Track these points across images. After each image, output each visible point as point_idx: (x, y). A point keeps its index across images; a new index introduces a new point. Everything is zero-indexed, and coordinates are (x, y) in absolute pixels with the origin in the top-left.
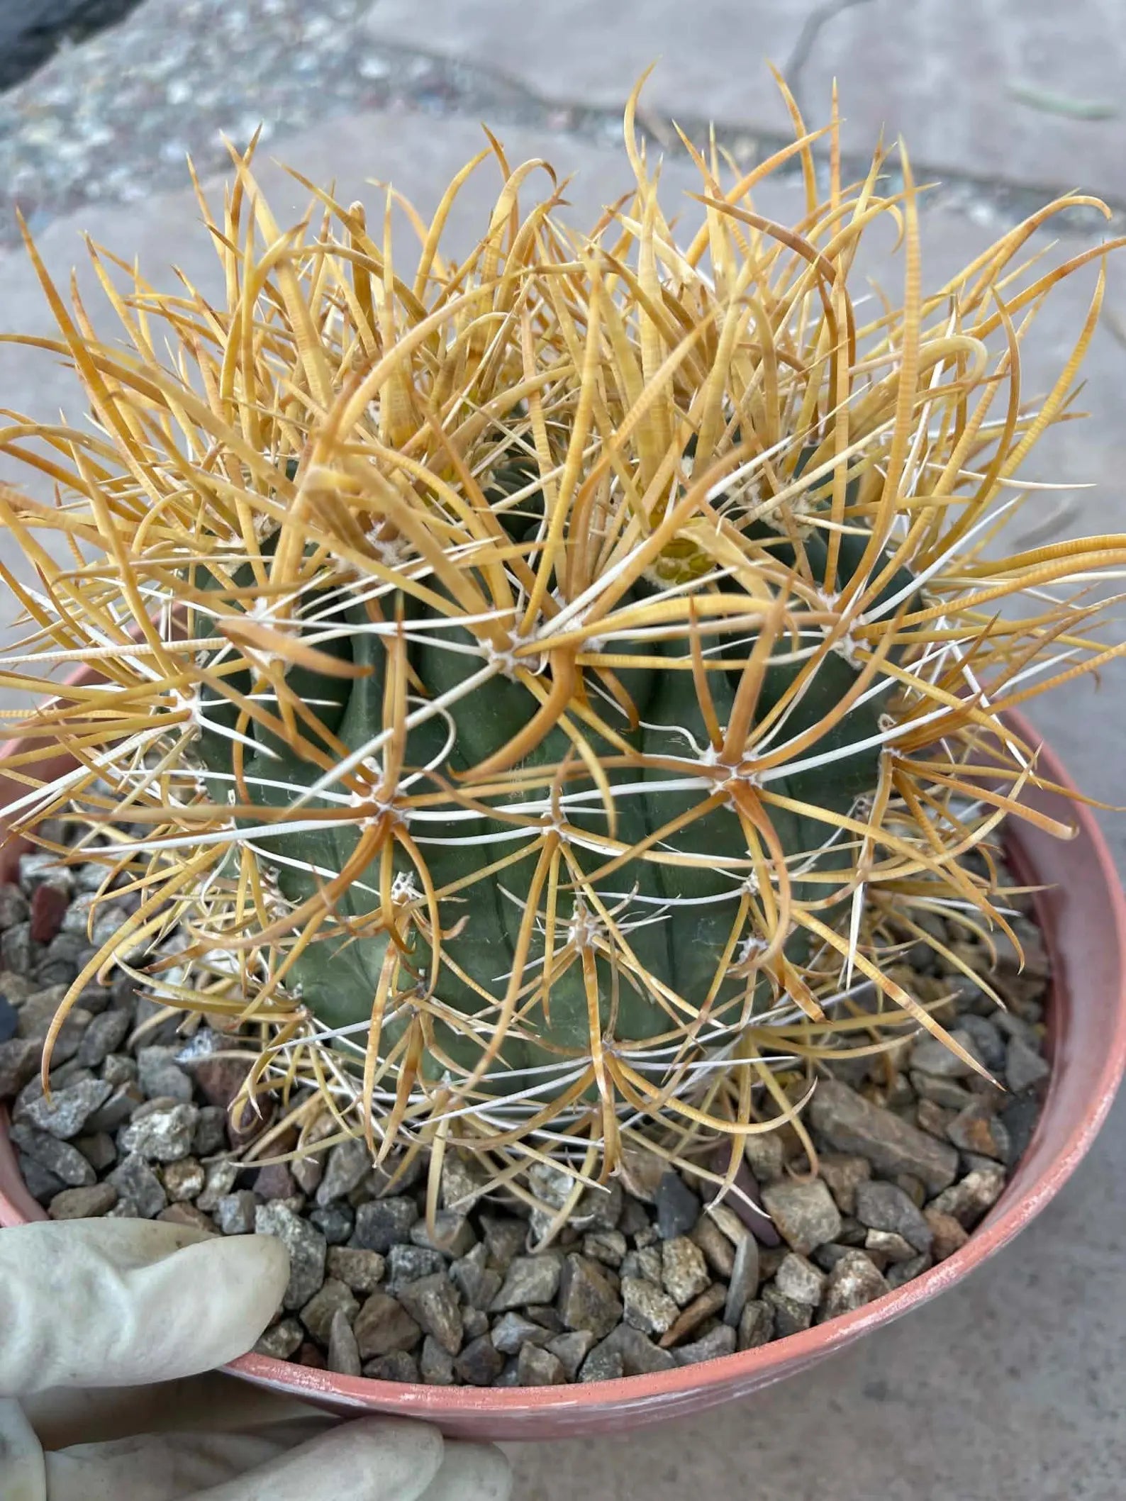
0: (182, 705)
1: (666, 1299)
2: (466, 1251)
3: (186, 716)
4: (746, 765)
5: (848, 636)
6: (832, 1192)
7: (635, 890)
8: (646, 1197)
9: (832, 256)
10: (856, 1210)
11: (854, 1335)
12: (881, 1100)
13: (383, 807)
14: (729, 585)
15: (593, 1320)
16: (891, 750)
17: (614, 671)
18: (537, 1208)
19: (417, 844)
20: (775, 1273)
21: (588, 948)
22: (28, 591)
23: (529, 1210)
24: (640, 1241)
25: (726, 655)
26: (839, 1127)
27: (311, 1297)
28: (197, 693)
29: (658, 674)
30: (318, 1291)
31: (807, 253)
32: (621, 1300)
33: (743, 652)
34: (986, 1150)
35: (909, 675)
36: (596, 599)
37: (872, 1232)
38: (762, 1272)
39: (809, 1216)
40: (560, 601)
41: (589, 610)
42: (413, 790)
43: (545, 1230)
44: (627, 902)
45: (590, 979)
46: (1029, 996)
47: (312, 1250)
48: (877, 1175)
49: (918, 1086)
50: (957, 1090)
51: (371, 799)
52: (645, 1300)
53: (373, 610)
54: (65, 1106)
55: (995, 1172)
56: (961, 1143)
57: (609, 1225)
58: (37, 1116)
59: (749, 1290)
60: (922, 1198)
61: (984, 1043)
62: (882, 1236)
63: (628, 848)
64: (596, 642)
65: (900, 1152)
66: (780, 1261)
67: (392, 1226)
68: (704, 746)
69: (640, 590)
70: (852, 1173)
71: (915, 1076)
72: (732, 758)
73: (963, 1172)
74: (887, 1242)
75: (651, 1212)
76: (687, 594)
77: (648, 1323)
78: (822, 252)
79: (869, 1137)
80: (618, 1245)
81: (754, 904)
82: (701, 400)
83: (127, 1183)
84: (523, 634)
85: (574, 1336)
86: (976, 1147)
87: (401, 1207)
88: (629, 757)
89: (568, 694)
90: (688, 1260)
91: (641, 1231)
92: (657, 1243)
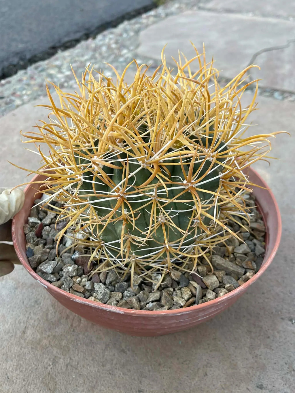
0: (79, 178)
1: (183, 299)
2: (139, 292)
3: (80, 180)
4: (192, 183)
5: (211, 157)
6: (217, 277)
7: (172, 209)
8: (177, 279)
9: (204, 83)
10: (222, 281)
11: (222, 300)
12: (227, 259)
13: (122, 195)
14: (187, 149)
15: (168, 304)
16: (222, 179)
17: (166, 166)
18: (154, 282)
19: (129, 203)
20: (206, 294)
21: (162, 222)
22: (45, 156)
23: (152, 283)
24: (176, 289)
25: (187, 162)
26: (218, 264)
27: (107, 301)
28: (82, 175)
29: (174, 166)
30: (109, 300)
31: (199, 83)
32: (174, 301)
33: (190, 161)
34: (250, 268)
35: (223, 164)
36: (161, 152)
37: (226, 285)
38: (203, 293)
39: (212, 282)
40: (154, 153)
41: (160, 155)
42: (127, 191)
43: (156, 287)
44: (170, 211)
45: (164, 228)
46: (261, 236)
47: (107, 291)
48: (227, 274)
49: (236, 256)
50: (244, 256)
51: (119, 193)
52: (179, 299)
53: (119, 157)
54: (48, 267)
55: (252, 272)
56: (245, 267)
57: (169, 286)
58: (43, 270)
59: (200, 296)
60: (237, 279)
61: (250, 246)
62: (228, 285)
63: (169, 200)
64: (162, 161)
65: (232, 269)
66: (207, 291)
67: (123, 288)
68: (184, 180)
69: (170, 150)
70: (221, 274)
71: (235, 254)
72: (189, 181)
73: (245, 273)
74: (230, 287)
75: (178, 283)
76: (179, 151)
77: (180, 304)
78: (202, 83)
79: (225, 266)
80: (171, 289)
81: (196, 212)
82: (180, 113)
83: (65, 281)
84: (147, 160)
85: (165, 307)
86: (248, 267)
87: (125, 284)
88: (170, 182)
89: (157, 171)
90: (187, 291)
91: (176, 287)
92: (180, 289)
